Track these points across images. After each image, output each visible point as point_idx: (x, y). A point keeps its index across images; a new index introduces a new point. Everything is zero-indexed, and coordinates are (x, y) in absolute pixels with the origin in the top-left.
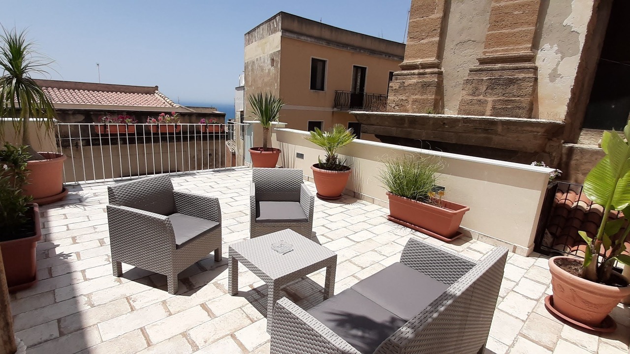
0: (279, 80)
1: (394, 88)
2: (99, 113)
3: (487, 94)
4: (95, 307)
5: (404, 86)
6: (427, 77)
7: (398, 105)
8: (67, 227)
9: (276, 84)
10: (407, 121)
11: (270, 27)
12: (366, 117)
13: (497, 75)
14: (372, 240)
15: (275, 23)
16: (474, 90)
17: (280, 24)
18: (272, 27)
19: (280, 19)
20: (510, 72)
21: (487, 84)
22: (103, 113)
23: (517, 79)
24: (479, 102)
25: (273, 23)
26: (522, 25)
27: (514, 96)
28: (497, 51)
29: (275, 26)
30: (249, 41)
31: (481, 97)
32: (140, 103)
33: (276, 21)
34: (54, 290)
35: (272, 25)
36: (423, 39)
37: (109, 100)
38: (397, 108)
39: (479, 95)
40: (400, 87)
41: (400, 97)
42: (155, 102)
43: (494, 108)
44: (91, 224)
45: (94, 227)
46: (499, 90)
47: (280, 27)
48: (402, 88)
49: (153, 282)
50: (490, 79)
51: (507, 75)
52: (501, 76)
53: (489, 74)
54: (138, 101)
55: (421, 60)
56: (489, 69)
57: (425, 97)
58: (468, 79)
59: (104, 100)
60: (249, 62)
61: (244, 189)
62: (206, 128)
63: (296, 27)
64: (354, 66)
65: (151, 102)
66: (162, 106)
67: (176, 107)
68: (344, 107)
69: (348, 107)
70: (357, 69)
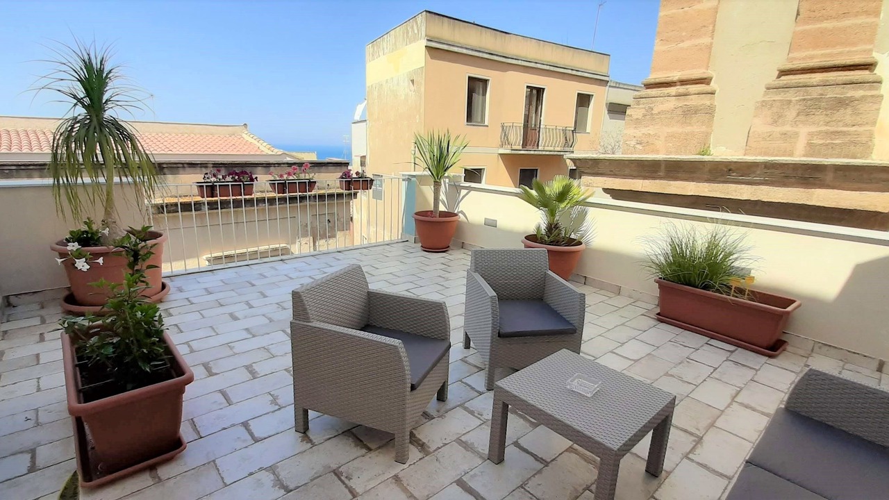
0: (422, 110)
1: (635, 117)
2: (175, 166)
3: (797, 123)
4: (291, 491)
5: (652, 114)
6: (692, 100)
7: (641, 144)
8: (189, 346)
9: (418, 116)
10: (663, 167)
11: (408, 33)
12: (590, 163)
13: (815, 93)
14: (653, 355)
15: (415, 27)
16: (775, 117)
17: (423, 29)
18: (410, 33)
19: (424, 21)
20: (838, 89)
21: (798, 107)
22: (181, 166)
23: (852, 100)
24: (783, 136)
25: (412, 27)
26: (856, 16)
27: (846, 125)
28: (812, 57)
29: (416, 31)
30: (373, 55)
31: (787, 128)
32: (225, 148)
33: (417, 23)
34: (214, 461)
35: (410, 30)
36: (683, 41)
37: (182, 146)
38: (639, 147)
39: (783, 124)
40: (644, 116)
41: (645, 130)
42: (246, 147)
43: (810, 145)
44: (223, 339)
45: (228, 345)
46: (820, 117)
47: (424, 34)
48: (648, 117)
49: (361, 441)
50: (804, 100)
51: (831, 93)
52: (822, 95)
53: (802, 93)
54: (222, 146)
55: (679, 74)
56: (800, 85)
57: (688, 129)
58: (763, 101)
59: (175, 146)
60: (374, 86)
61: (418, 275)
62: (349, 184)
63: (445, 32)
64: (528, 87)
65: (240, 147)
66: (257, 153)
67: (278, 154)
68: (514, 147)
69: (520, 148)
70: (531, 91)
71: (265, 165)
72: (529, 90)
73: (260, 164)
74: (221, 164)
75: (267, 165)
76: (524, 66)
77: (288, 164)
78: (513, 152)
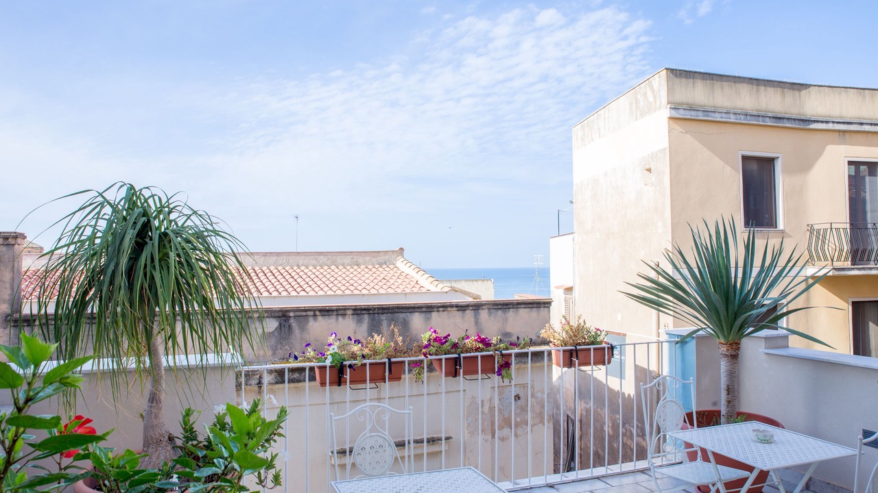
0: (668, 214)
2: (304, 314)
9: (660, 224)
11: (637, 101)
15: (650, 94)
17: (663, 93)
18: (642, 103)
19: (664, 82)
25: (645, 95)
29: (651, 99)
32: (372, 285)
33: (652, 88)
35: (642, 98)
42: (400, 281)
47: (665, 101)
54: (367, 281)
60: (586, 183)
62: (571, 356)
63: (699, 94)
64: (850, 163)
65: (392, 281)
66: (415, 290)
67: (443, 290)
68: (838, 264)
69: (848, 264)
70: (857, 171)
71: (424, 310)
72: (853, 167)
73: (419, 308)
74: (365, 309)
75: (428, 309)
76: (839, 131)
77: (457, 306)
78: (837, 273)
